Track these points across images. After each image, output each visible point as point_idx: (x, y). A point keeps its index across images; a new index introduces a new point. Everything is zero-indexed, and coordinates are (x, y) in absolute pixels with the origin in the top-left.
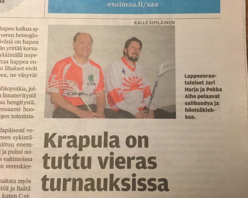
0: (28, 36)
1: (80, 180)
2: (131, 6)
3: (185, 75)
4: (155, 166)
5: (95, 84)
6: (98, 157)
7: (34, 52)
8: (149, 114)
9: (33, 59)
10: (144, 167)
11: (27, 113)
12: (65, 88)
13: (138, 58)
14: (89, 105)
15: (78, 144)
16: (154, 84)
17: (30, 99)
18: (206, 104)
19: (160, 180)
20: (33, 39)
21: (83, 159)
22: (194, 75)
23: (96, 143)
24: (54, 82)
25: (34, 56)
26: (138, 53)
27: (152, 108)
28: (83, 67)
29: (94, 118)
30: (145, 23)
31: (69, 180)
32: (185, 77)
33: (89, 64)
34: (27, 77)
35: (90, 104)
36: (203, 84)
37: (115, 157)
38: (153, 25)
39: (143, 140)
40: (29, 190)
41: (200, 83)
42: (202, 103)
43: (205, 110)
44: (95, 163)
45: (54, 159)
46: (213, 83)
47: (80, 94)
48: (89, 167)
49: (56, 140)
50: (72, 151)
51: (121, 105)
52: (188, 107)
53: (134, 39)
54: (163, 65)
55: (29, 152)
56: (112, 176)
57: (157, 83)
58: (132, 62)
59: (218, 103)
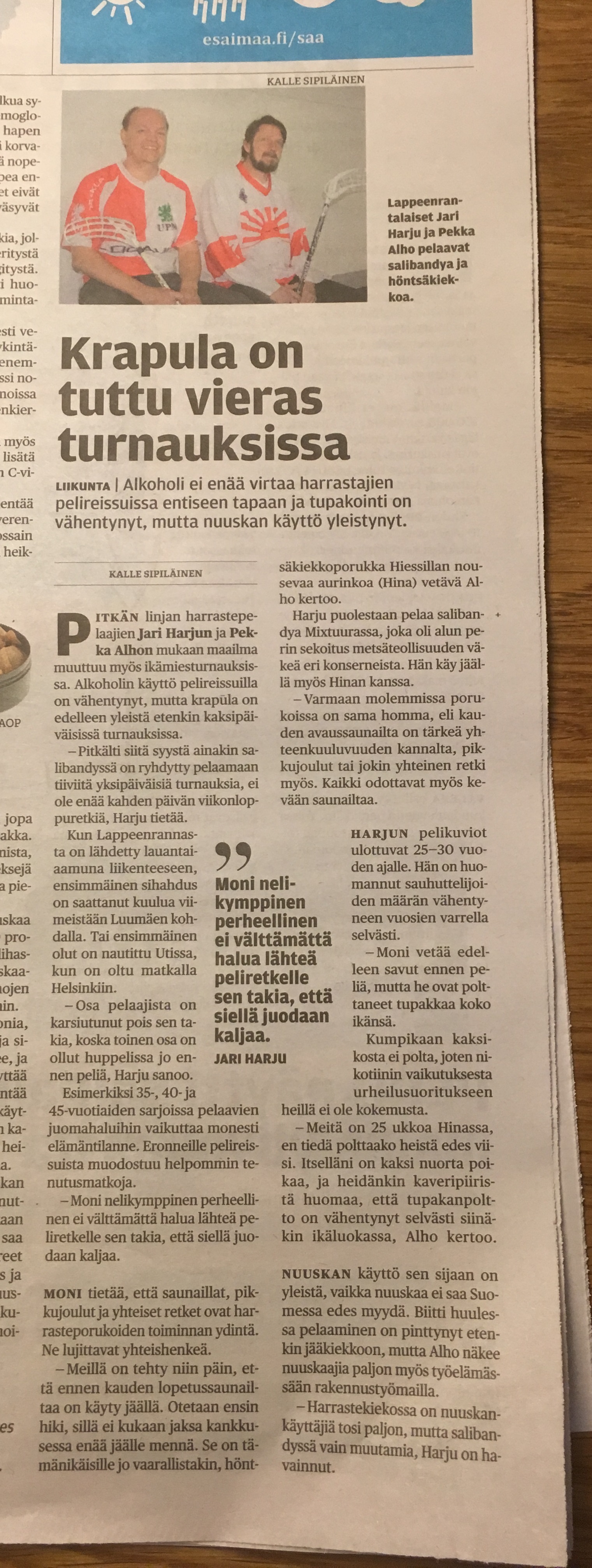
0: (16, 116)
1: (148, 440)
2: (259, 43)
3: (390, 200)
4: (317, 407)
5: (175, 227)
6: (187, 390)
7: (30, 155)
8: (305, 292)
9: (29, 170)
10: (293, 411)
11: (19, 293)
12: (105, 236)
13: (277, 165)
14: (163, 276)
15: (139, 361)
16: (315, 225)
17: (24, 262)
18: (438, 267)
19: (329, 438)
20: (28, 125)
21: (152, 393)
22: (411, 201)
23: (182, 359)
24: (79, 223)
25: (30, 163)
26: (277, 153)
27: (312, 278)
28: (145, 187)
29: (175, 304)
30: (293, 81)
31: (123, 438)
32: (390, 205)
33: (159, 179)
34: (15, 211)
35: (163, 271)
36: (431, 220)
37: (226, 389)
38: (313, 86)
39: (290, 352)
40: (33, 459)
41: (424, 218)
42: (428, 265)
43: (436, 281)
44: (180, 403)
45: (84, 394)
46: (454, 217)
47: (140, 250)
48: (167, 410)
49: (87, 352)
50: (126, 378)
51: (238, 274)
52: (395, 274)
53: (268, 120)
54: (337, 178)
55: (29, 379)
56: (218, 430)
57: (322, 220)
58: (262, 174)
59: (465, 263)
